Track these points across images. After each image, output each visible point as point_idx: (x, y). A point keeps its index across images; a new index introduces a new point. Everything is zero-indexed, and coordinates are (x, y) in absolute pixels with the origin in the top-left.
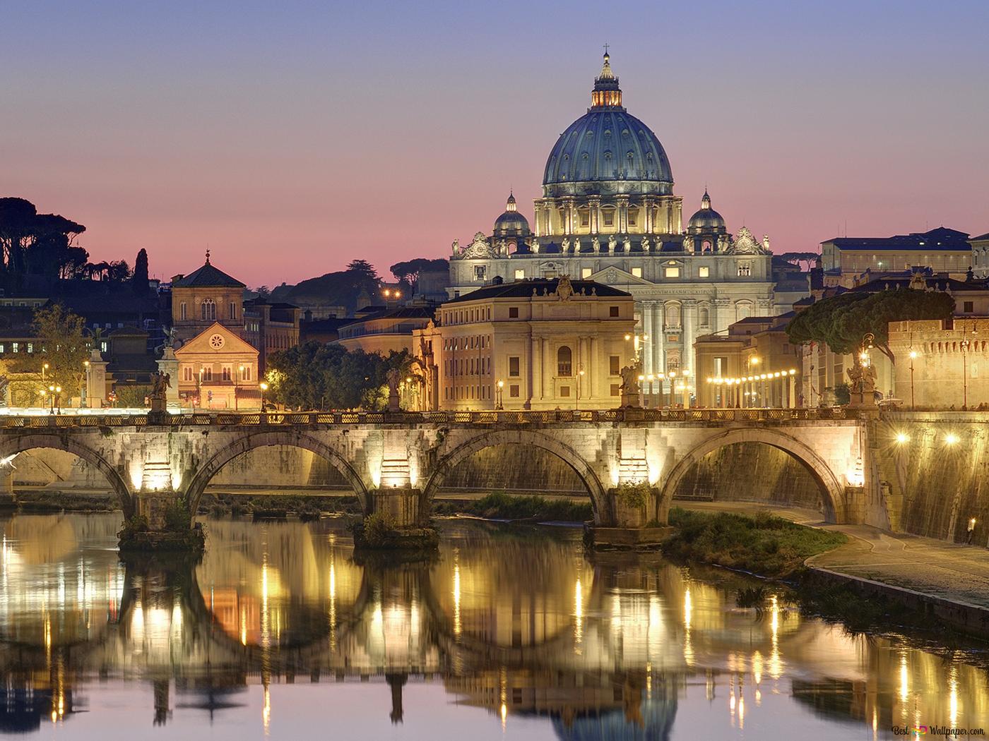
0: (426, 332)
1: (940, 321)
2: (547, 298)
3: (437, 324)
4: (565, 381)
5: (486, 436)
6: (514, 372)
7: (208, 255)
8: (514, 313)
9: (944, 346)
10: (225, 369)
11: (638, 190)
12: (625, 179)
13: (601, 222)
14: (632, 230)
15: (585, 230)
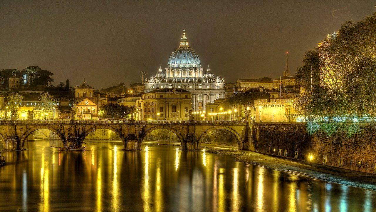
0: (139, 101)
1: (267, 100)
2: (170, 93)
3: (142, 99)
4: (174, 114)
5: (155, 127)
6: (162, 111)
7: (84, 81)
8: (161, 96)
9: (267, 106)
10: (89, 110)
11: (192, 67)
12: (188, 64)
13: (183, 74)
14: (190, 76)
15: (179, 76)
